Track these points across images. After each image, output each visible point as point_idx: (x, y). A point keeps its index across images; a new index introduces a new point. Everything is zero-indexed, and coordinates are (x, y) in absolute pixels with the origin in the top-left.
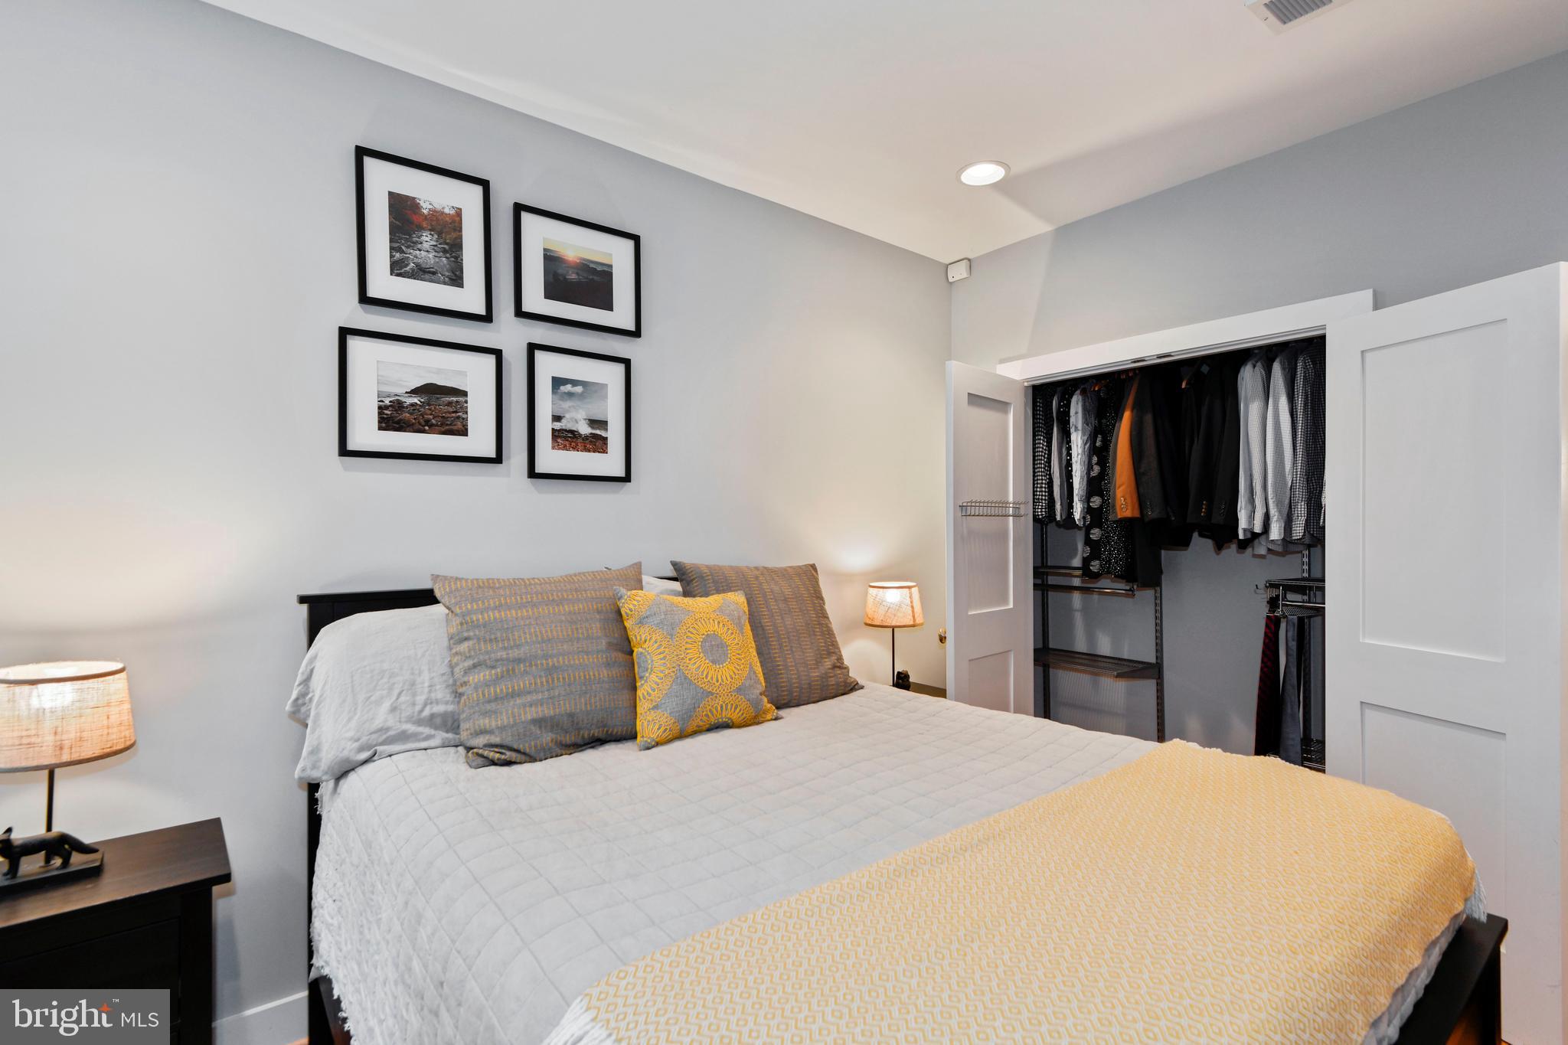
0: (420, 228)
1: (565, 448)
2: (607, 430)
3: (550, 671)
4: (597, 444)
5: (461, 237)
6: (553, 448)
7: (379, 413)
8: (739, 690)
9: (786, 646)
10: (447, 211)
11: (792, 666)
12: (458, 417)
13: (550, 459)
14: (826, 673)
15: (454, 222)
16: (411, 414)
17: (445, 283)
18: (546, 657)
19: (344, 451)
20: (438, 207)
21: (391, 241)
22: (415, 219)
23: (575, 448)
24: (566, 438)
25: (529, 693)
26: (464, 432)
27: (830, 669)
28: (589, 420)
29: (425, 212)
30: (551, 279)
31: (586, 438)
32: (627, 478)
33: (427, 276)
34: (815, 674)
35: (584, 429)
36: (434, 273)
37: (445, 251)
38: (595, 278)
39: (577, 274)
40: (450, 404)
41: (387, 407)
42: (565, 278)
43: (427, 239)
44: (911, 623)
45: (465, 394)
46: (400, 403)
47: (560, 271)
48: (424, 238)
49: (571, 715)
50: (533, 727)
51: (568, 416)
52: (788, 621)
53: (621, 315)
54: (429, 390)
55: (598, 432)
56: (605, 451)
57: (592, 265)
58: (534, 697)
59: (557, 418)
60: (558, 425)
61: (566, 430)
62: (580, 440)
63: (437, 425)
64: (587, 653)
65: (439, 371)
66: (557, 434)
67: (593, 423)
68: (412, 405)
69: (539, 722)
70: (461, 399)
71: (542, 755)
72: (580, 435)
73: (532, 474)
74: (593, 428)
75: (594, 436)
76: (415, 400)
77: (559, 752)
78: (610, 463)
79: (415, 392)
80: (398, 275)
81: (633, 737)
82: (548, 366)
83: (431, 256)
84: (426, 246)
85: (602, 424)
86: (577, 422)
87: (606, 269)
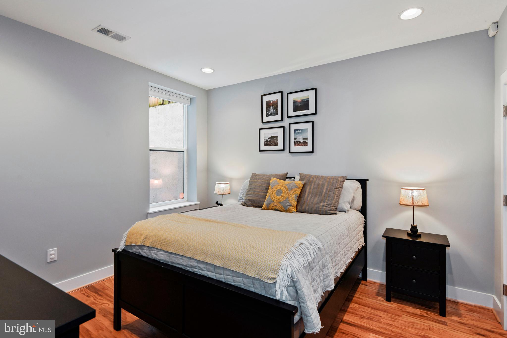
0: (271, 106)
1: (297, 146)
2: (307, 140)
3: (254, 191)
4: (305, 144)
5: (277, 105)
6: (295, 146)
7: (265, 143)
8: (280, 203)
9: (309, 197)
10: (275, 101)
11: (308, 202)
12: (277, 142)
13: (294, 148)
14: (318, 207)
15: (276, 102)
16: (269, 142)
17: (275, 115)
18: (254, 189)
19: (260, 151)
20: (274, 100)
21: (267, 110)
22: (270, 104)
23: (300, 146)
24: (298, 143)
25: (250, 194)
26: (278, 145)
27: (321, 206)
28: (303, 138)
29: (272, 102)
30: (295, 107)
31: (302, 142)
32: (312, 152)
33: (272, 115)
34: (314, 206)
35: (302, 141)
36: (273, 114)
37: (275, 109)
38: (305, 103)
39: (301, 104)
40: (275, 139)
41: (265, 142)
42: (298, 106)
43: (272, 108)
44: (411, 204)
45: (278, 137)
46: (267, 141)
47: (297, 104)
48: (271, 108)
49: (254, 200)
50: (248, 201)
51: (298, 138)
52: (314, 191)
53: (312, 110)
54: (272, 137)
55: (305, 141)
56: (307, 145)
57: (304, 100)
58: (250, 195)
59: (295, 139)
60: (296, 141)
61: (297, 142)
62: (301, 143)
63: (273, 144)
64: (261, 189)
65: (273, 133)
66: (295, 143)
67: (304, 139)
68: (269, 141)
69: (249, 200)
70: (277, 138)
71: (249, 206)
72: (301, 142)
73: (290, 152)
74: (304, 140)
75: (304, 142)
76: (270, 140)
77: (252, 206)
78: (308, 148)
79: (270, 138)
80: (268, 116)
81: (261, 207)
82: (293, 127)
83: (272, 111)
84: (272, 109)
85: (306, 139)
86: (300, 139)
87: (307, 100)
